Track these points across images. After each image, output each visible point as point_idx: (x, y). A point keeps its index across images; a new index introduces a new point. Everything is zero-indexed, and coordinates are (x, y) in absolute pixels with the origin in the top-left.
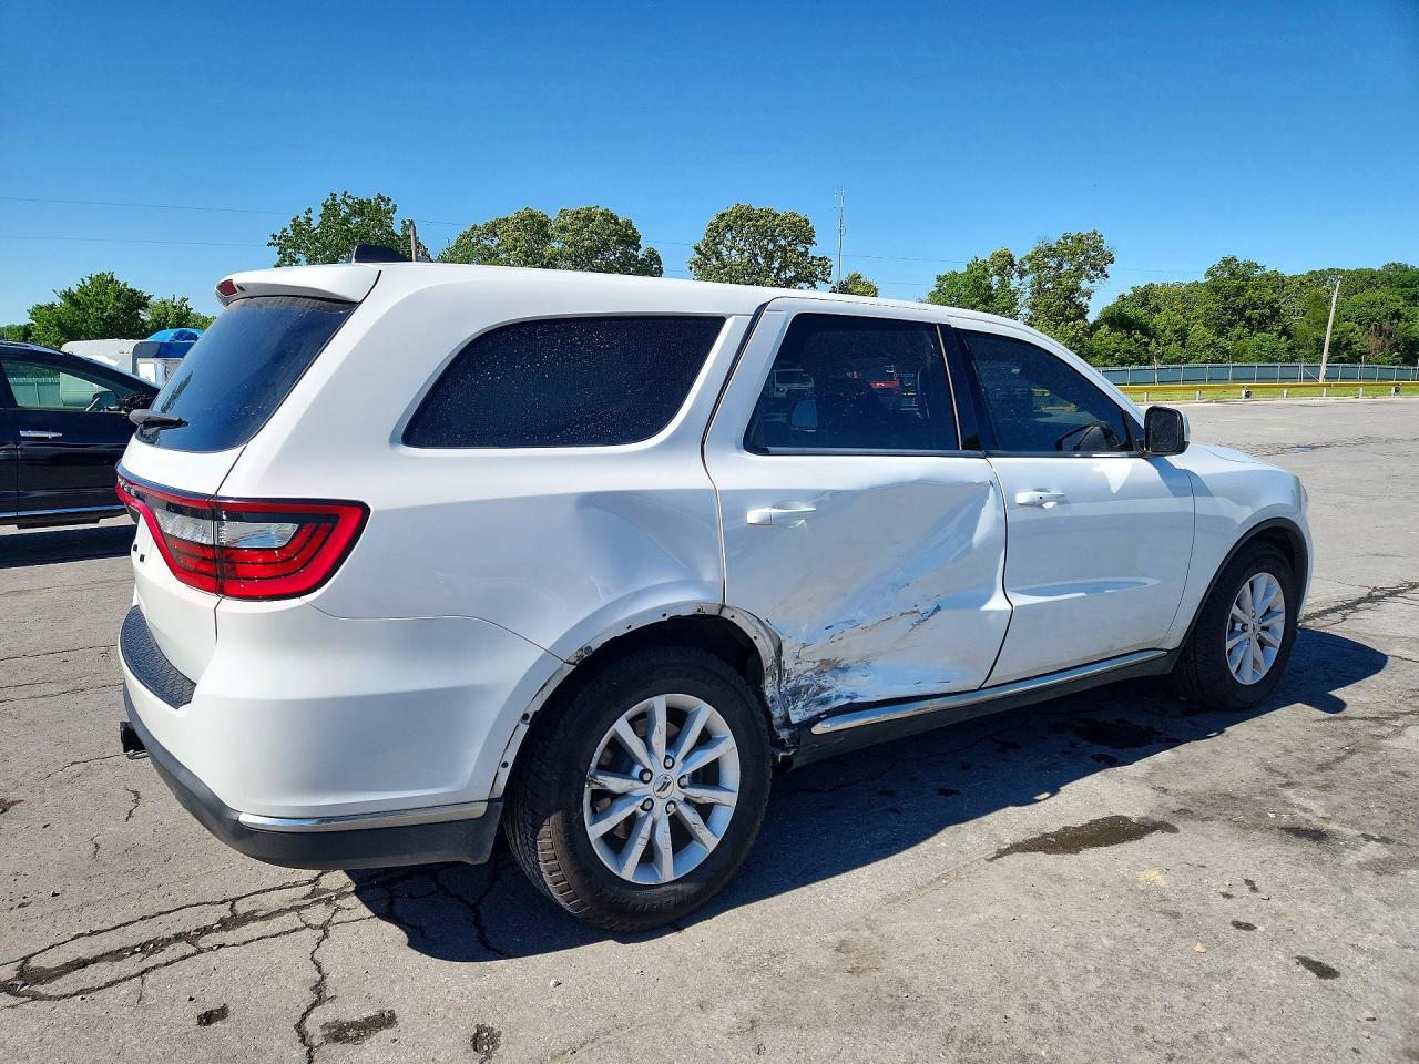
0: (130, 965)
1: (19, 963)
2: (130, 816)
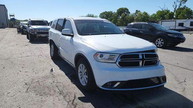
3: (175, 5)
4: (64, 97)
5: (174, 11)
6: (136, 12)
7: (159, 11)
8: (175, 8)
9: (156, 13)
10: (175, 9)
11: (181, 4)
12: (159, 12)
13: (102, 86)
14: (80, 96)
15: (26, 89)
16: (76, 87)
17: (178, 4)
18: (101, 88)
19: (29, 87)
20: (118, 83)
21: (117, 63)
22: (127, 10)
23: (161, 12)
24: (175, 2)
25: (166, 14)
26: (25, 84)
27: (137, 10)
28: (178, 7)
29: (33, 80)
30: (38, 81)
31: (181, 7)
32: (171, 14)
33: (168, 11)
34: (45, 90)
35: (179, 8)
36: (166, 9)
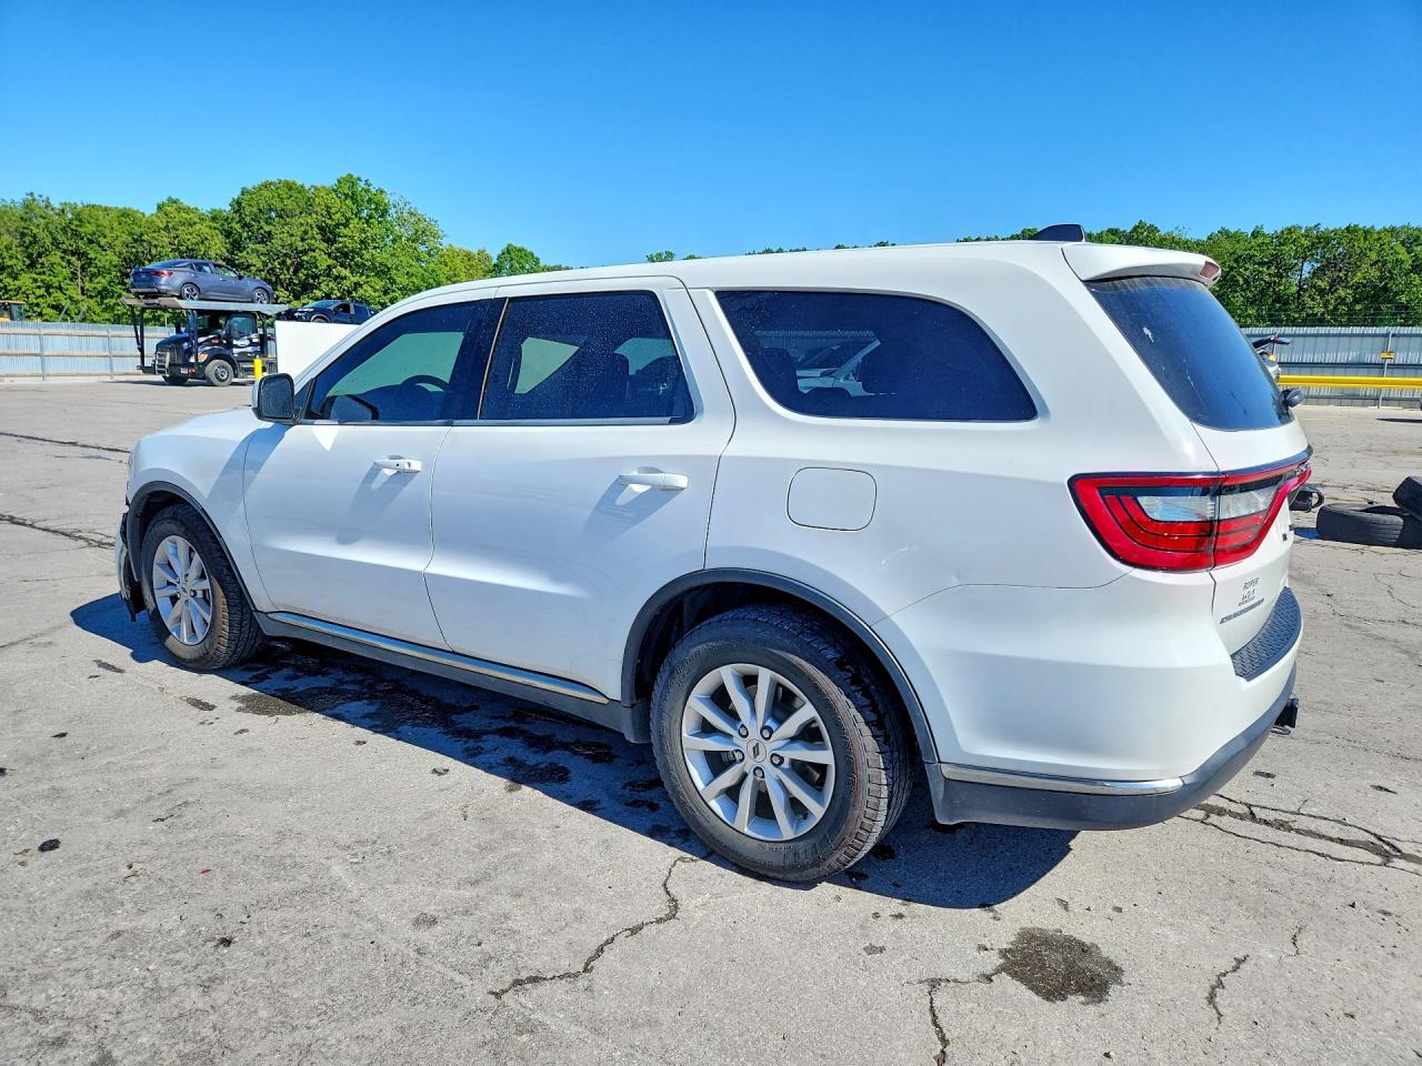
0: (1304, 823)
1: (1390, 864)
2: (1239, 962)
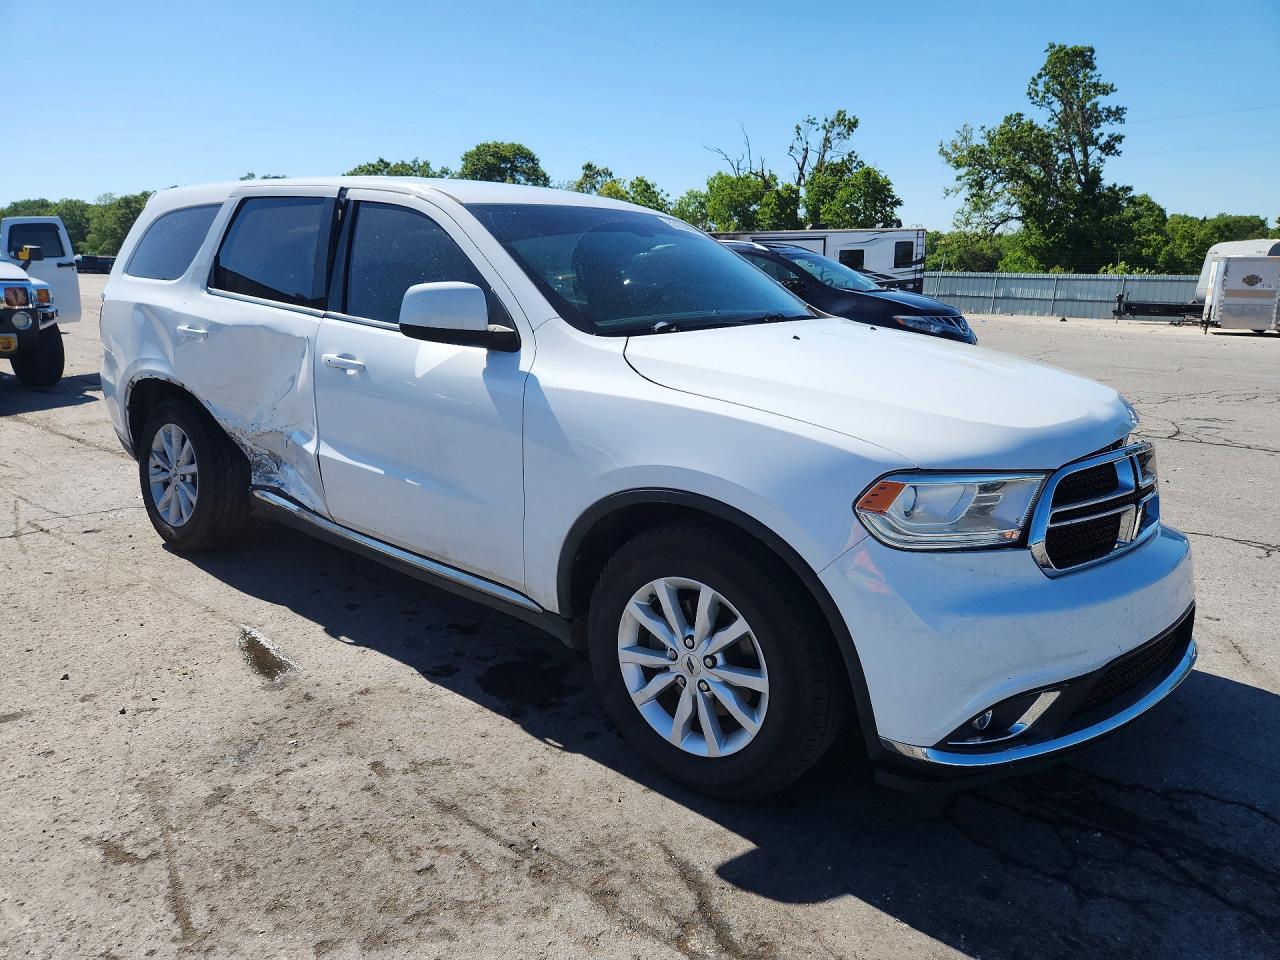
3: (799, 146)
4: (604, 897)
5: (799, 184)
6: (586, 176)
7: (720, 176)
8: (800, 161)
9: (704, 190)
10: (801, 169)
11: (827, 140)
12: (720, 184)
13: (941, 746)
14: (720, 857)
15: (161, 906)
16: (611, 773)
17: (815, 139)
18: (934, 758)
19: (175, 884)
20: (1045, 701)
21: (1038, 546)
22: (530, 157)
23: (733, 185)
24: (798, 128)
25: (757, 197)
26: (96, 854)
27: (589, 167)
28: (813, 160)
29: (153, 788)
30: (220, 796)
31: (834, 157)
32: (785, 194)
33: (768, 184)
34: (368, 865)
35: (821, 162)
36: (757, 168)
